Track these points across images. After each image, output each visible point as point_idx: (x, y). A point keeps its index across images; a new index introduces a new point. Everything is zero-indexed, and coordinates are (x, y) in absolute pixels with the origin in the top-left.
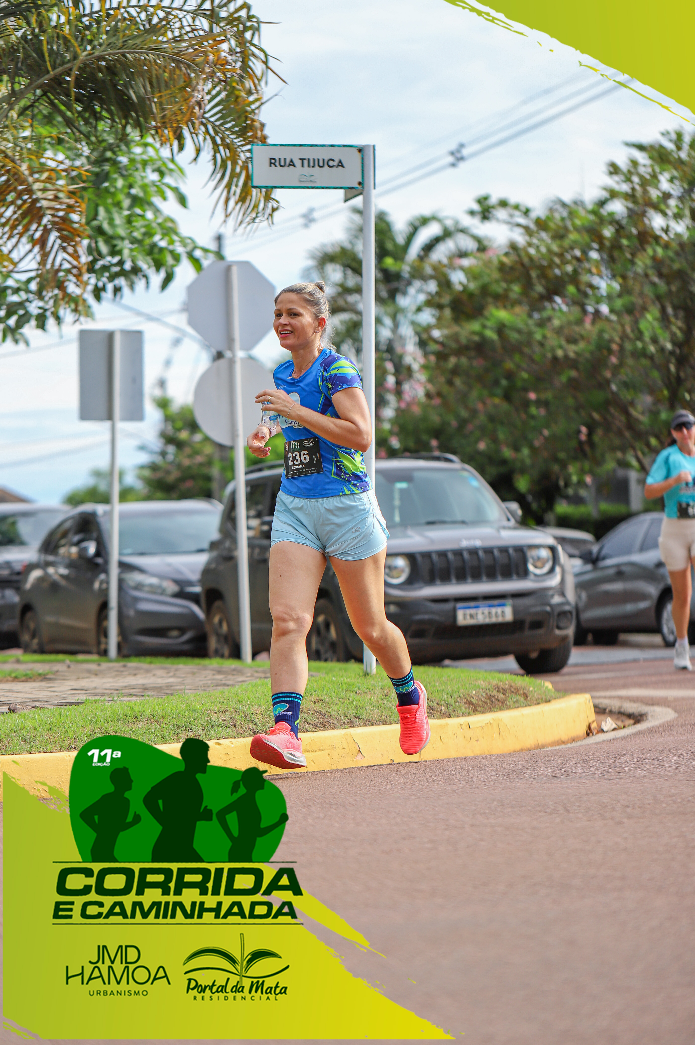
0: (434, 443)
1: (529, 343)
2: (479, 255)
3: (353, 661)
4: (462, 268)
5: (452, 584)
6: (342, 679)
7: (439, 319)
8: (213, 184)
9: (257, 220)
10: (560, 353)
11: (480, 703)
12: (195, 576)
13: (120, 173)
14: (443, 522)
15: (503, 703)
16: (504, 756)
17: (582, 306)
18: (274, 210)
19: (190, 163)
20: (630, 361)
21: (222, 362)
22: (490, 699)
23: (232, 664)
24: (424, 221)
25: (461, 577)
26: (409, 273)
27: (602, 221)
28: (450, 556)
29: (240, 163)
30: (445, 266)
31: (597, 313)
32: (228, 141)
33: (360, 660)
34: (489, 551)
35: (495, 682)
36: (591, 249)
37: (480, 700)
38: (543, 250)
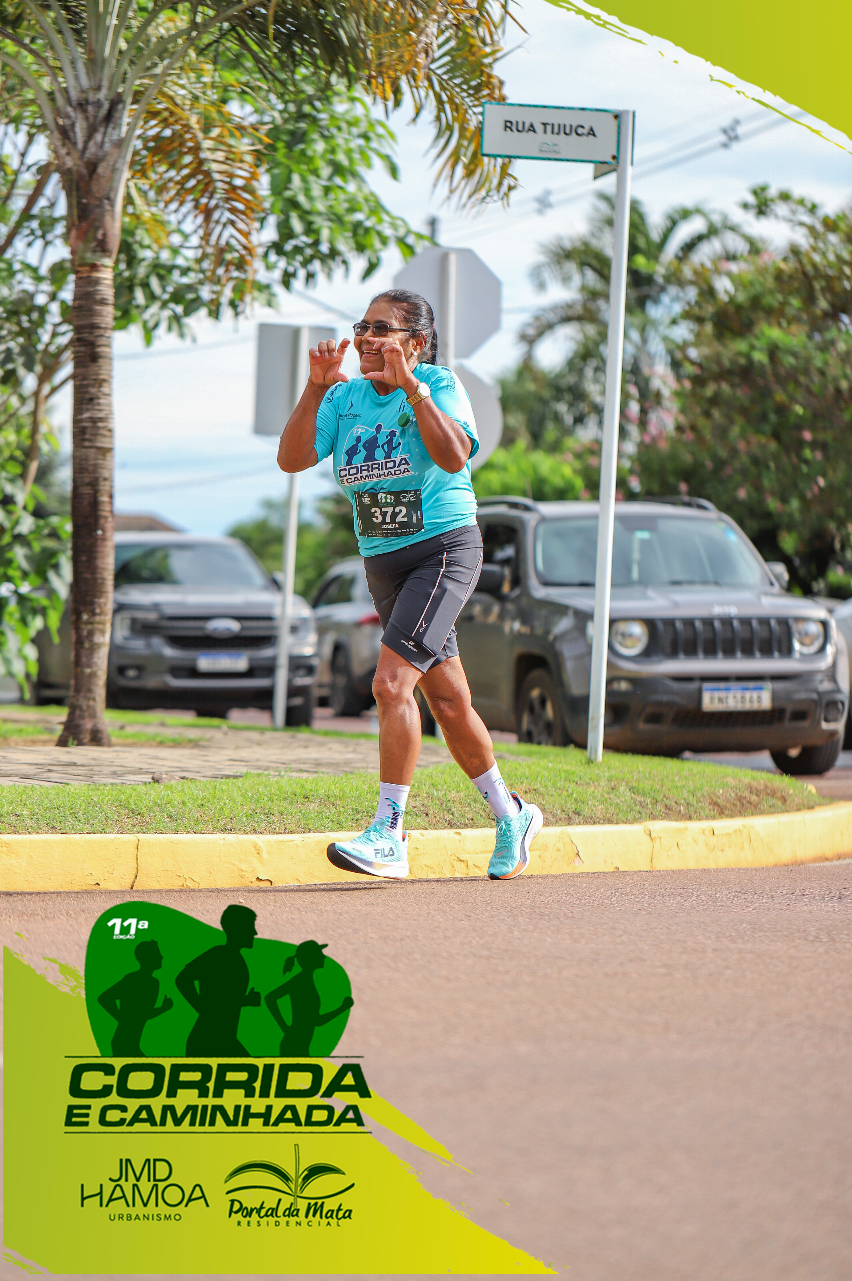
0: (683, 487)
1: (806, 371)
2: (750, 259)
3: (575, 746)
4: (728, 274)
5: (698, 658)
6: (560, 766)
7: (698, 335)
8: (435, 151)
9: (488, 200)
10: (844, 384)
11: (728, 805)
13: (321, 133)
14: (691, 582)
15: (756, 806)
16: (755, 870)
18: (510, 188)
22: (740, 801)
24: (685, 214)
25: (710, 651)
26: (664, 276)
28: (698, 624)
29: (470, 127)
30: (708, 270)
33: (583, 745)
34: (745, 621)
35: (747, 781)
37: (727, 801)
38: (831, 256)
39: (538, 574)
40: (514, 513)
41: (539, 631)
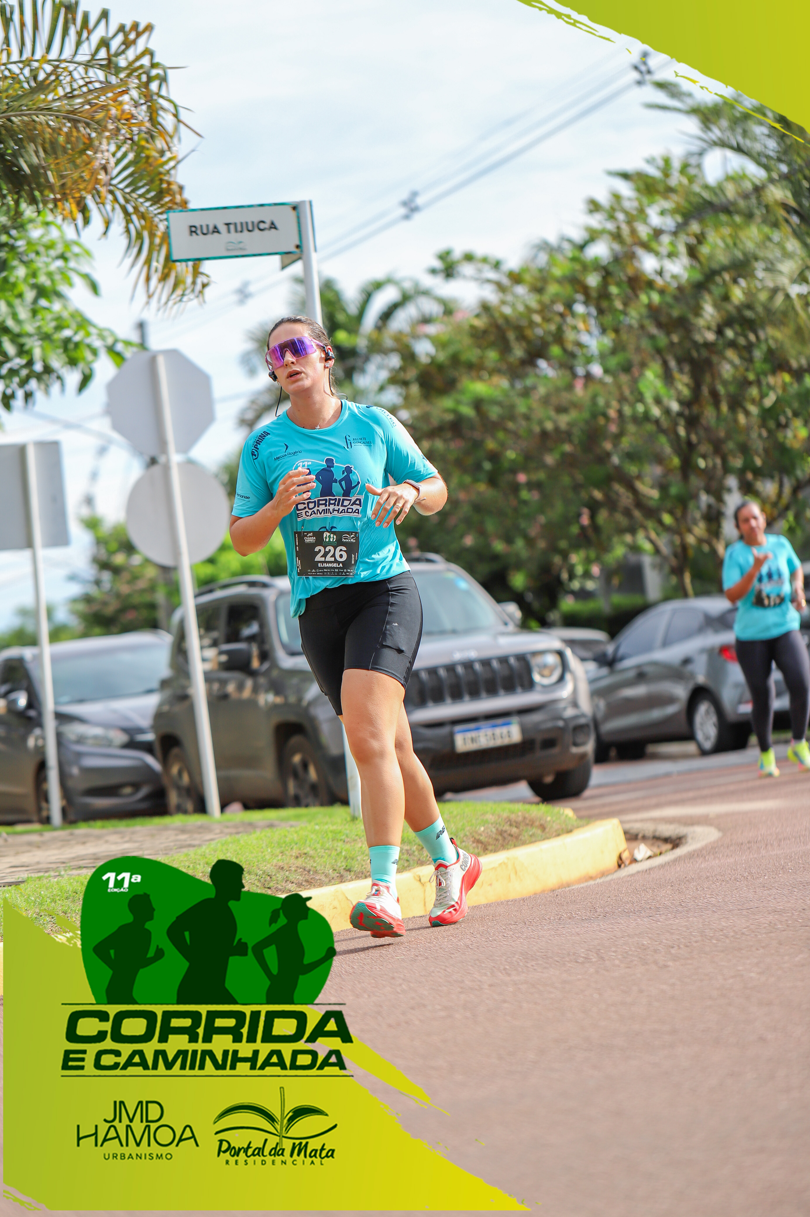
1: (512, 417)
2: (446, 319)
3: (339, 804)
4: (428, 337)
5: (446, 704)
6: (326, 827)
7: (407, 398)
8: (129, 261)
9: (185, 299)
10: (549, 426)
11: (491, 841)
12: (145, 722)
13: (20, 259)
14: (430, 634)
15: (517, 838)
16: (523, 900)
17: (571, 369)
18: (204, 286)
19: (99, 239)
20: (631, 428)
21: (156, 469)
22: (501, 835)
23: (196, 820)
24: (378, 286)
25: (457, 696)
26: (367, 347)
27: (585, 267)
28: (442, 672)
29: (159, 233)
30: (407, 335)
31: (588, 377)
32: (142, 209)
33: (345, 802)
34: (486, 663)
35: (505, 815)
36: (575, 301)
37: (490, 837)
38: (521, 308)
39: (284, 646)
40: (254, 591)
41: (292, 699)
